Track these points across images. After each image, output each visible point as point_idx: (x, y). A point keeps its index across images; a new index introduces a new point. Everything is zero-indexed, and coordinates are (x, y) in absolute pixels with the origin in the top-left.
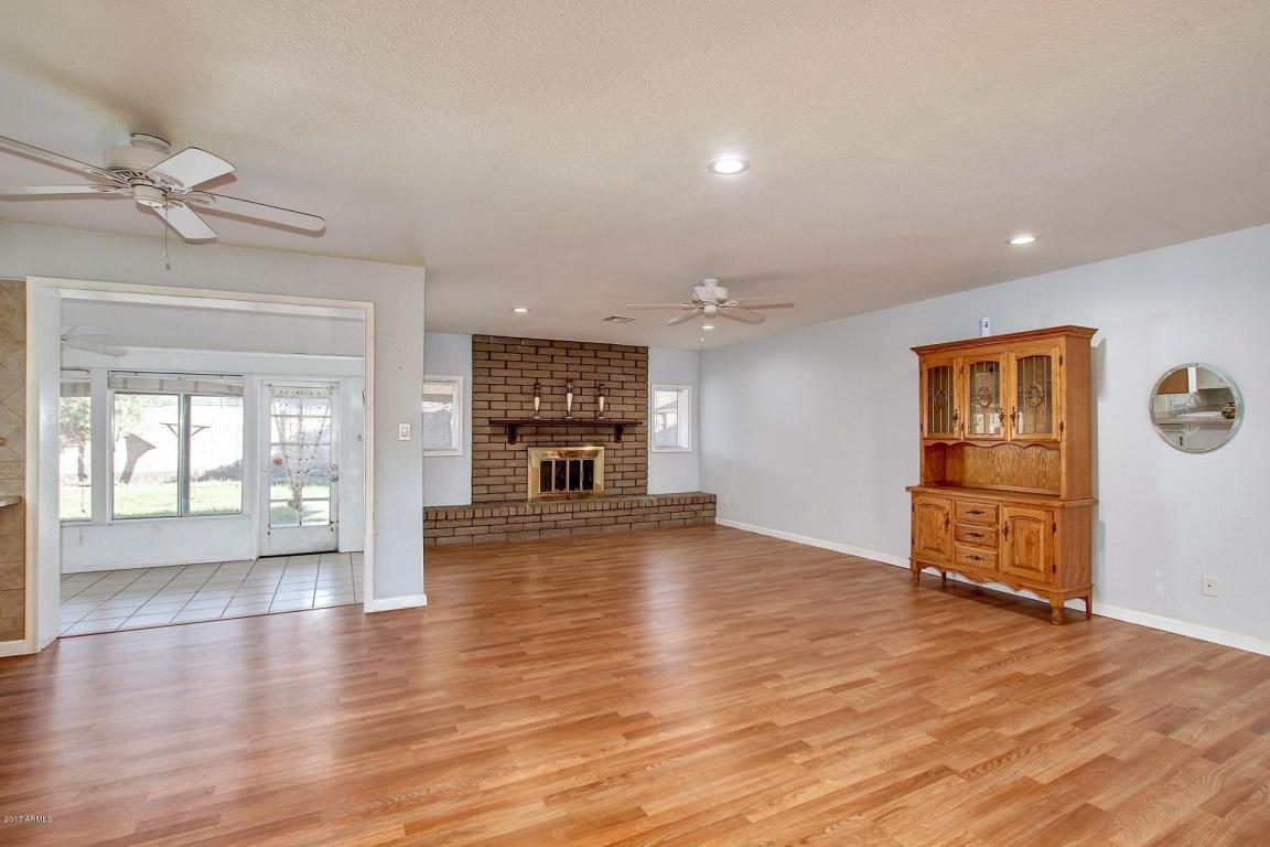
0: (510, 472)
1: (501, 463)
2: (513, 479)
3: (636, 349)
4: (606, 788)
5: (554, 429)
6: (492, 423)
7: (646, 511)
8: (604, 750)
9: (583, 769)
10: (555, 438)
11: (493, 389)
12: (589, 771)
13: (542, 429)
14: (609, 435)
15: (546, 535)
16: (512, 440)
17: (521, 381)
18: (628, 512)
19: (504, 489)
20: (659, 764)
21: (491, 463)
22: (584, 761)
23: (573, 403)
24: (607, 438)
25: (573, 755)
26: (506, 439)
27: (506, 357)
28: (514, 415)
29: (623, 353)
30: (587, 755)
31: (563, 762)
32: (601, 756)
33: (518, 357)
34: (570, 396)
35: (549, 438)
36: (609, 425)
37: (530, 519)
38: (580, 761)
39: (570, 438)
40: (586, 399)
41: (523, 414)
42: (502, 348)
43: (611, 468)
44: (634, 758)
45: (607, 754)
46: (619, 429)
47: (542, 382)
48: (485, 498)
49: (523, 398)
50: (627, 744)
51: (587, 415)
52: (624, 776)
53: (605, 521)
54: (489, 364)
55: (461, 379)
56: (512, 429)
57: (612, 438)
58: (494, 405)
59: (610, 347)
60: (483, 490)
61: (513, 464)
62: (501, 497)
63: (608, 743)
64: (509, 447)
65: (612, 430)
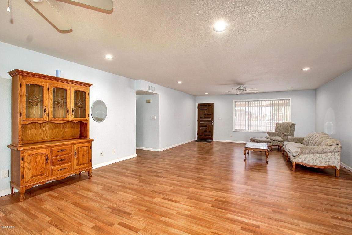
4: (278, 219)
8: (271, 228)
9: (282, 226)
12: (280, 225)
20: (257, 216)
22: (280, 228)
25: (283, 232)
30: (278, 229)
31: (288, 232)
32: (273, 227)
38: (282, 229)
44: (263, 221)
45: (271, 226)
50: (261, 225)
52: (271, 219)
63: (268, 228)
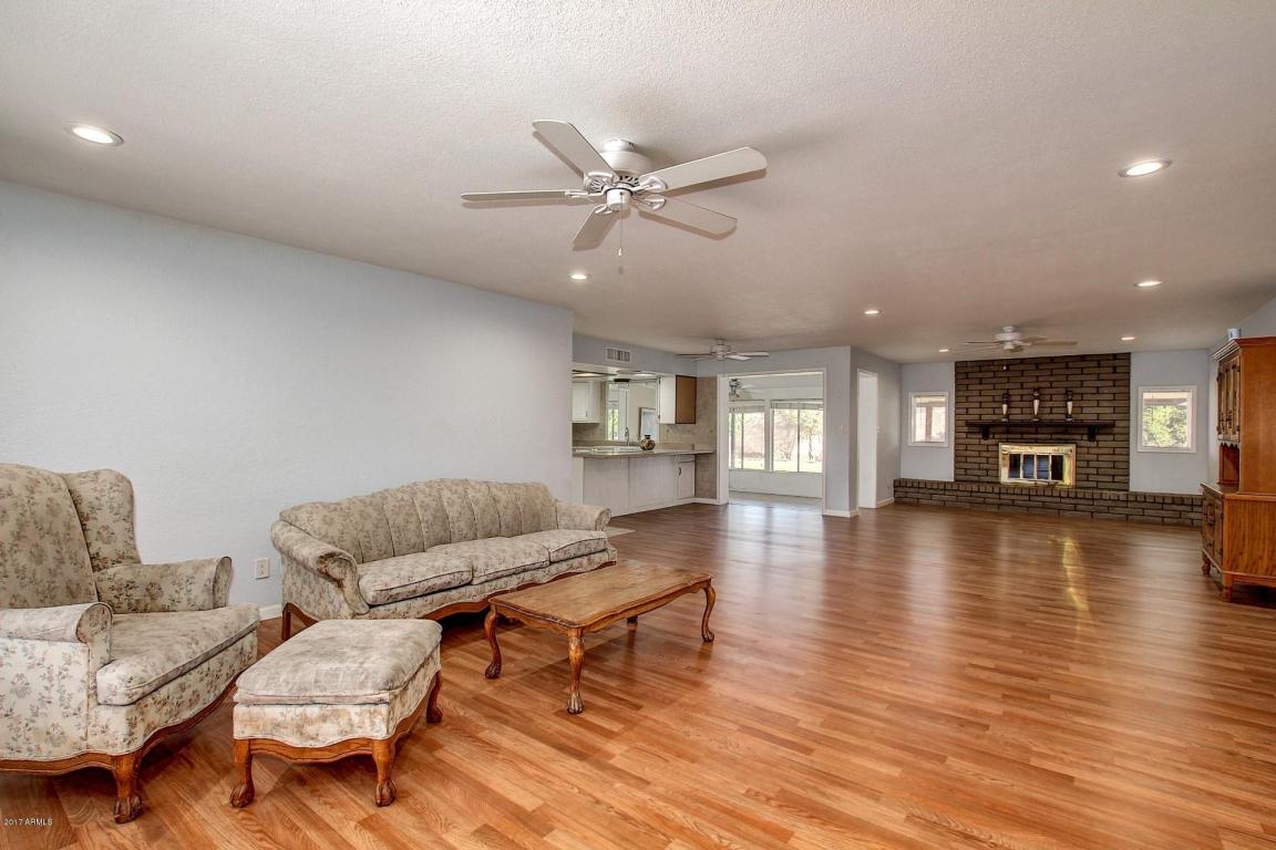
0: (984, 460)
1: (976, 454)
2: (986, 466)
3: (1115, 356)
5: (1024, 429)
6: (968, 424)
7: (1110, 503)
10: (1025, 436)
11: (970, 399)
13: (1011, 429)
14: (1082, 434)
15: (1004, 509)
16: (986, 437)
17: (993, 393)
18: (1091, 503)
19: (979, 473)
21: (968, 453)
23: (1039, 407)
24: (1079, 437)
26: (981, 436)
27: (980, 375)
28: (987, 418)
29: (1098, 361)
33: (991, 375)
34: (1036, 403)
35: (1019, 436)
36: (1082, 426)
37: (990, 495)
39: (1039, 436)
40: (1056, 404)
41: (995, 417)
42: (977, 369)
43: (1083, 464)
46: (1094, 430)
47: (1011, 392)
48: (964, 478)
49: (994, 405)
51: (1057, 417)
53: (1064, 506)
54: (967, 382)
55: (947, 394)
56: (985, 430)
57: (1085, 437)
58: (971, 411)
59: (1083, 358)
60: (962, 472)
61: (985, 454)
62: (976, 478)
64: (983, 442)
65: (1085, 431)
